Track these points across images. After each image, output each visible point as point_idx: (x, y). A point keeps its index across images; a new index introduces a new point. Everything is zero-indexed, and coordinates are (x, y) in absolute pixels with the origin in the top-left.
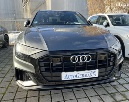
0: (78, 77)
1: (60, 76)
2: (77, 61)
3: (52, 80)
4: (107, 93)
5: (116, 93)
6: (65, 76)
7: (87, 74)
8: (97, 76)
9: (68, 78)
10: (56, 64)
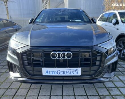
0: (58, 73)
1: (41, 71)
2: (57, 58)
3: (34, 74)
4: (97, 95)
5: (107, 95)
6: (46, 71)
7: (68, 72)
8: (80, 74)
9: (49, 73)
10: (36, 59)
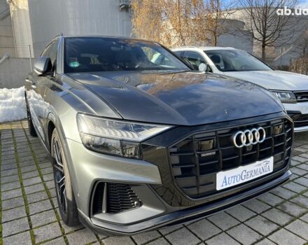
0: (243, 178)
1: (214, 183)
2: (244, 143)
3: (198, 194)
4: (270, 207)
5: (282, 203)
7: (257, 170)
8: (271, 171)
9: (227, 183)
10: (207, 154)
